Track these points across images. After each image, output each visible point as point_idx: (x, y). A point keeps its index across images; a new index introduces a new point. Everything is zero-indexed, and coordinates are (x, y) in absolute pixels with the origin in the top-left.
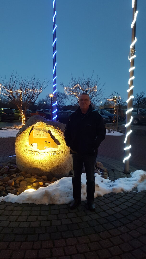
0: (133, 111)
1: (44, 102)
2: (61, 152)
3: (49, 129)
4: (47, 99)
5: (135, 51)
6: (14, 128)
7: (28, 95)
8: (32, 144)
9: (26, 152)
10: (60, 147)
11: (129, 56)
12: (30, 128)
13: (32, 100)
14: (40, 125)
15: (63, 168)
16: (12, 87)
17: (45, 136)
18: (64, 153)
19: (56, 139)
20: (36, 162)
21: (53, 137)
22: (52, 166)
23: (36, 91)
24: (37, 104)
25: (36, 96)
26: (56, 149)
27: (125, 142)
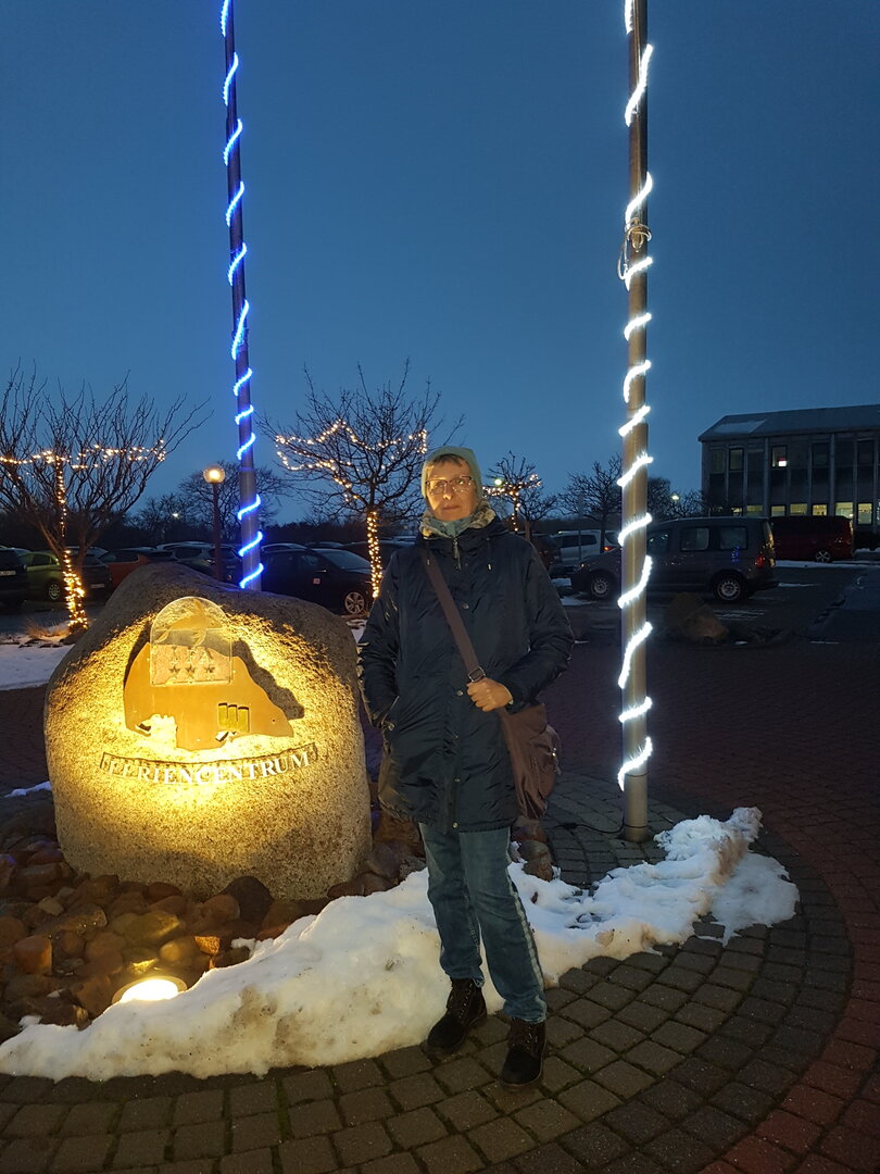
0: (650, 530)
1: (171, 509)
2: (309, 755)
3: (240, 634)
4: (185, 496)
5: (649, 238)
6: (27, 639)
7: (94, 476)
8: (146, 723)
9: (112, 767)
10: (303, 727)
11: (623, 262)
12: (132, 636)
13: (119, 497)
14: (189, 614)
15: (321, 843)
16: (15, 440)
17: (215, 673)
18: (327, 757)
19: (278, 688)
20: (172, 820)
21: (261, 677)
22: (263, 838)
23: (137, 453)
24: (138, 519)
25: (139, 481)
26: (283, 743)
27: (622, 682)
